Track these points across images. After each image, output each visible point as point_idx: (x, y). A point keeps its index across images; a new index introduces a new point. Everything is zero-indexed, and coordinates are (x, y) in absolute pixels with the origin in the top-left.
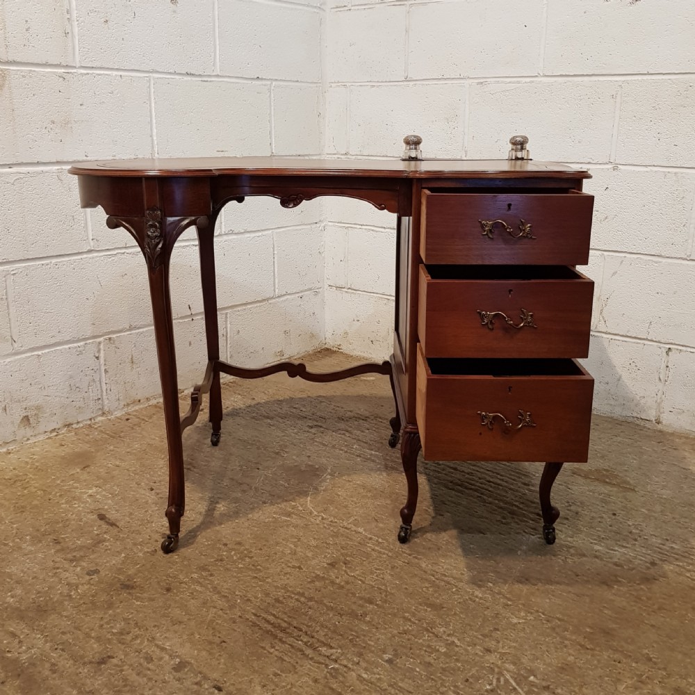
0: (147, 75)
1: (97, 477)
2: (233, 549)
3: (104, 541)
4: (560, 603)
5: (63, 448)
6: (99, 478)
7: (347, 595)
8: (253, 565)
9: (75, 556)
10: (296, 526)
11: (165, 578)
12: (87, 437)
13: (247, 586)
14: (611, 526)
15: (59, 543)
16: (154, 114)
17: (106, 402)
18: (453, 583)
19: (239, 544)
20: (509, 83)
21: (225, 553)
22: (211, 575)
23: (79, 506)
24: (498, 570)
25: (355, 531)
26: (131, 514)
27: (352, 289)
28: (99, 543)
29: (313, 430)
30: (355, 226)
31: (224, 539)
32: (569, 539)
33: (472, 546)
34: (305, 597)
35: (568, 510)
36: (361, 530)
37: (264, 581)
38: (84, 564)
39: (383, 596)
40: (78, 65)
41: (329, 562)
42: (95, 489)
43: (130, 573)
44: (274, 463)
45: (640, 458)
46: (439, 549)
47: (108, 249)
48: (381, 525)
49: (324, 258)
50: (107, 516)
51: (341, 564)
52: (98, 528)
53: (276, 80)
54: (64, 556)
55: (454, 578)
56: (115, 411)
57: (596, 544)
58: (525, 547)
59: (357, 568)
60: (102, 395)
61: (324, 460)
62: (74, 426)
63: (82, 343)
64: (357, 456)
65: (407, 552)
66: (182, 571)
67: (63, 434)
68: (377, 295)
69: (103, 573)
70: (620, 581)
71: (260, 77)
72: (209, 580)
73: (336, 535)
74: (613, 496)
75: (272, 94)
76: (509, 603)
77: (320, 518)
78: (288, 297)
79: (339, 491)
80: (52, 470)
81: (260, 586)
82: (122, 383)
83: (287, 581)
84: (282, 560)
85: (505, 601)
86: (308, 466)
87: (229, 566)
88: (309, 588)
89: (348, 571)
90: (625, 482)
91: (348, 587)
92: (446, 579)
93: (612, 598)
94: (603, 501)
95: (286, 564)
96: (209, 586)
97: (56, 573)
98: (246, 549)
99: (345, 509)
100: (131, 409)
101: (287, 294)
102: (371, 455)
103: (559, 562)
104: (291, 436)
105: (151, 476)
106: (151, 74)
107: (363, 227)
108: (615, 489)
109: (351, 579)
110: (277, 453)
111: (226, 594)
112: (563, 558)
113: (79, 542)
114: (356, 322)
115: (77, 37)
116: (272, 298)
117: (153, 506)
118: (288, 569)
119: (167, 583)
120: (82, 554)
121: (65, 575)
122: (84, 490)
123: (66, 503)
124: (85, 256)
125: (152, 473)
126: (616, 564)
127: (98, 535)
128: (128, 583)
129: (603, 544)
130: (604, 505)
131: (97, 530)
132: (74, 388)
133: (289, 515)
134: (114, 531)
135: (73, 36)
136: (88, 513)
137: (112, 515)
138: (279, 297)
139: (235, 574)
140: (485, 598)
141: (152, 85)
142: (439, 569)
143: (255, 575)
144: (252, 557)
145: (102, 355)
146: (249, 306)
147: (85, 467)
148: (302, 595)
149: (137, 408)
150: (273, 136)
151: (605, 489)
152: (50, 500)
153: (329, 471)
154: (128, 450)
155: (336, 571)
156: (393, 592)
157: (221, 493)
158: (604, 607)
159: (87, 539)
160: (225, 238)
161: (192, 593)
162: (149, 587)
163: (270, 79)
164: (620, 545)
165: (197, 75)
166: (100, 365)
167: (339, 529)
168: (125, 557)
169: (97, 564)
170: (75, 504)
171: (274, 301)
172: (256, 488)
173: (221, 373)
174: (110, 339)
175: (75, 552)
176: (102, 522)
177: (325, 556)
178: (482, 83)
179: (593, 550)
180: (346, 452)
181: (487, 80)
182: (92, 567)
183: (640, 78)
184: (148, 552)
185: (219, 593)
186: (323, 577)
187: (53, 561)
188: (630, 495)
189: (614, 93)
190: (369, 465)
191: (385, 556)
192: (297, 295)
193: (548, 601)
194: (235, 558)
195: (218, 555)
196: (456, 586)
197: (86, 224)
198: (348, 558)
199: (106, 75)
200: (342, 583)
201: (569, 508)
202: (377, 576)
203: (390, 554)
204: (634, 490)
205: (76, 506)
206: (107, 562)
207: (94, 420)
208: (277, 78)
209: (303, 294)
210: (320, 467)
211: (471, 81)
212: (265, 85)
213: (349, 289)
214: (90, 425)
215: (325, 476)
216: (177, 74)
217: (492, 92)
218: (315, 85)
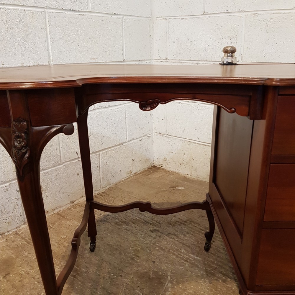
0: (43, 10)
6: (14, 287)
12: (13, 244)
16: (49, 36)
20: (274, 14)
27: (168, 135)
29: (154, 235)
44: (131, 270)
49: (153, 118)
53: (126, 15)
60: (23, 213)
62: (6, 234)
63: (8, 184)
64: (186, 261)
68: (184, 139)
71: (116, 13)
75: (124, 24)
78: (134, 141)
101: (133, 139)
102: (194, 259)
104: (140, 240)
106: (46, 10)
110: (133, 259)
114: (171, 153)
116: (125, 142)
132: (4, 212)
138: (129, 141)
141: (47, 17)
146: (112, 149)
150: (124, 49)
153: (169, 278)
160: (97, 111)
163: (122, 15)
165: (76, 11)
171: (126, 144)
173: (95, 210)
178: (254, 14)
180: (177, 257)
181: (258, 12)
190: (195, 271)
192: (139, 139)
199: (14, 9)
207: (19, 228)
208: (126, 14)
209: (142, 138)
210: (162, 274)
211: (246, 13)
212: (119, 18)
213: (167, 135)
214: (16, 232)
215: (167, 283)
216: (64, 10)
217: (261, 20)
218: (148, 19)
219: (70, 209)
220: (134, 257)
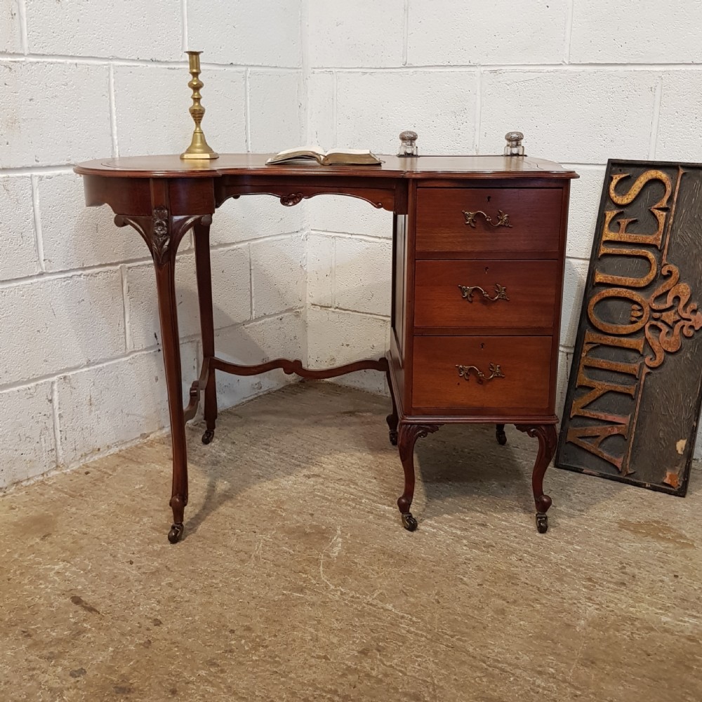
0: (106, 63)
1: (62, 548)
2: (242, 637)
3: (84, 632)
4: (636, 690)
5: (14, 512)
6: (65, 549)
7: (388, 691)
8: (270, 657)
9: (52, 653)
10: (312, 605)
11: (166, 677)
12: (42, 497)
13: (268, 684)
14: (674, 591)
15: (29, 636)
16: (114, 108)
17: (60, 452)
18: (508, 670)
19: (248, 629)
20: (529, 72)
21: (233, 642)
22: (222, 671)
23: (47, 587)
24: (558, 652)
25: (382, 608)
26: (111, 595)
27: (340, 309)
28: (79, 633)
30: (343, 235)
31: (228, 624)
32: (631, 609)
33: (522, 623)
34: (338, 695)
35: (623, 573)
36: (389, 607)
37: (286, 676)
38: (66, 663)
39: (431, 690)
40: (26, 53)
41: (361, 649)
42: (61, 565)
43: (122, 672)
44: (272, 524)
45: (691, 506)
46: (484, 628)
47: (61, 271)
48: (412, 600)
49: (306, 272)
50: (83, 599)
51: (374, 651)
52: (74, 615)
53: (252, 66)
54: (38, 653)
55: (510, 664)
56: (71, 462)
57: (662, 614)
58: (582, 622)
59: (394, 656)
60: (56, 445)
61: (331, 520)
63: (33, 384)
64: (368, 512)
65: (448, 633)
66: (185, 667)
67: (11, 494)
68: (371, 316)
69: (90, 674)
70: (698, 660)
71: (234, 63)
72: (219, 677)
73: (361, 614)
74: (670, 554)
75: (248, 84)
76: (579, 693)
77: (339, 593)
78: (266, 319)
79: (355, 558)
80: (5, 540)
81: (283, 683)
82: (79, 429)
83: (314, 676)
84: (304, 649)
85: (573, 690)
86: (312, 527)
87: (241, 659)
88: (341, 684)
89: (384, 659)
90: (681, 536)
91: (387, 680)
92: (500, 665)
93: (694, 681)
94: (659, 559)
95: (309, 654)
96: (222, 686)
97: (33, 675)
98: (258, 636)
99: (365, 581)
100: (89, 460)
101: (265, 316)
102: (385, 510)
103: (625, 639)
104: (286, 488)
105: (128, 545)
106: (111, 62)
107: (354, 236)
108: (671, 545)
109: (390, 671)
110: (273, 512)
111: (244, 696)
112: (629, 633)
113: (54, 634)
114: (345, 347)
115: (25, 19)
116: (249, 321)
117: (136, 584)
118: (313, 660)
119: (170, 684)
120: (60, 649)
121: (43, 678)
122: (49, 566)
123: (31, 582)
124: (35, 280)
125: (128, 541)
126: (690, 639)
127: (75, 623)
128: (123, 685)
129: (670, 614)
130: (662, 565)
131: (73, 618)
132: (23, 438)
133: (301, 590)
134: (95, 618)
135: (20, 17)
136: (59, 595)
137: (88, 598)
138: (256, 319)
139: (250, 669)
140: (549, 687)
141: (112, 75)
142: (489, 653)
143: (275, 669)
144: (267, 647)
145: (56, 397)
147: (45, 536)
148: (335, 692)
149: (96, 458)
150: (249, 132)
151: (661, 546)
152: (9, 580)
153: (339, 532)
154: (95, 512)
155: (369, 661)
156: (441, 685)
157: (215, 565)
158: (687, 693)
159: (64, 630)
161: (203, 696)
162: (149, 690)
163: (245, 65)
164: (689, 615)
165: (163, 62)
166: (53, 409)
167: (364, 607)
168: (114, 651)
169: (81, 662)
170: (41, 584)
171: (250, 324)
172: (256, 557)
174: (65, 377)
175: (51, 646)
176: (78, 607)
177: (354, 642)
178: (496, 71)
179: (661, 622)
180: (354, 508)
181: (503, 68)
182: (76, 666)
183: (683, 68)
184: (141, 644)
185: (235, 694)
186: (356, 669)
187: (26, 660)
188: (689, 551)
189: (653, 85)
190: (384, 524)
191: (423, 639)
192: (276, 317)
193: (622, 688)
194: (247, 648)
195: (226, 646)
196: (513, 674)
197: (37, 242)
198: (380, 644)
199: (59, 63)
200: (380, 676)
201: (624, 570)
202: (419, 665)
203: (429, 636)
204: (693, 545)
205: (43, 586)
206: (93, 659)
207: (47, 475)
208: (252, 64)
209: (282, 315)
210: (327, 528)
211: (483, 69)
212: (239, 72)
213: (337, 308)
214: (42, 482)
215: (335, 538)
216: (141, 60)
217: (508, 82)
218: (296, 71)
219: (140, 448)
220: (275, 510)
